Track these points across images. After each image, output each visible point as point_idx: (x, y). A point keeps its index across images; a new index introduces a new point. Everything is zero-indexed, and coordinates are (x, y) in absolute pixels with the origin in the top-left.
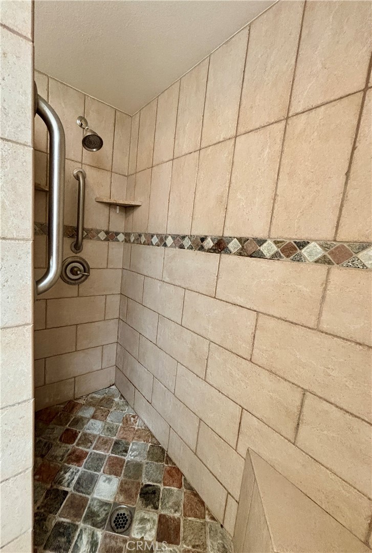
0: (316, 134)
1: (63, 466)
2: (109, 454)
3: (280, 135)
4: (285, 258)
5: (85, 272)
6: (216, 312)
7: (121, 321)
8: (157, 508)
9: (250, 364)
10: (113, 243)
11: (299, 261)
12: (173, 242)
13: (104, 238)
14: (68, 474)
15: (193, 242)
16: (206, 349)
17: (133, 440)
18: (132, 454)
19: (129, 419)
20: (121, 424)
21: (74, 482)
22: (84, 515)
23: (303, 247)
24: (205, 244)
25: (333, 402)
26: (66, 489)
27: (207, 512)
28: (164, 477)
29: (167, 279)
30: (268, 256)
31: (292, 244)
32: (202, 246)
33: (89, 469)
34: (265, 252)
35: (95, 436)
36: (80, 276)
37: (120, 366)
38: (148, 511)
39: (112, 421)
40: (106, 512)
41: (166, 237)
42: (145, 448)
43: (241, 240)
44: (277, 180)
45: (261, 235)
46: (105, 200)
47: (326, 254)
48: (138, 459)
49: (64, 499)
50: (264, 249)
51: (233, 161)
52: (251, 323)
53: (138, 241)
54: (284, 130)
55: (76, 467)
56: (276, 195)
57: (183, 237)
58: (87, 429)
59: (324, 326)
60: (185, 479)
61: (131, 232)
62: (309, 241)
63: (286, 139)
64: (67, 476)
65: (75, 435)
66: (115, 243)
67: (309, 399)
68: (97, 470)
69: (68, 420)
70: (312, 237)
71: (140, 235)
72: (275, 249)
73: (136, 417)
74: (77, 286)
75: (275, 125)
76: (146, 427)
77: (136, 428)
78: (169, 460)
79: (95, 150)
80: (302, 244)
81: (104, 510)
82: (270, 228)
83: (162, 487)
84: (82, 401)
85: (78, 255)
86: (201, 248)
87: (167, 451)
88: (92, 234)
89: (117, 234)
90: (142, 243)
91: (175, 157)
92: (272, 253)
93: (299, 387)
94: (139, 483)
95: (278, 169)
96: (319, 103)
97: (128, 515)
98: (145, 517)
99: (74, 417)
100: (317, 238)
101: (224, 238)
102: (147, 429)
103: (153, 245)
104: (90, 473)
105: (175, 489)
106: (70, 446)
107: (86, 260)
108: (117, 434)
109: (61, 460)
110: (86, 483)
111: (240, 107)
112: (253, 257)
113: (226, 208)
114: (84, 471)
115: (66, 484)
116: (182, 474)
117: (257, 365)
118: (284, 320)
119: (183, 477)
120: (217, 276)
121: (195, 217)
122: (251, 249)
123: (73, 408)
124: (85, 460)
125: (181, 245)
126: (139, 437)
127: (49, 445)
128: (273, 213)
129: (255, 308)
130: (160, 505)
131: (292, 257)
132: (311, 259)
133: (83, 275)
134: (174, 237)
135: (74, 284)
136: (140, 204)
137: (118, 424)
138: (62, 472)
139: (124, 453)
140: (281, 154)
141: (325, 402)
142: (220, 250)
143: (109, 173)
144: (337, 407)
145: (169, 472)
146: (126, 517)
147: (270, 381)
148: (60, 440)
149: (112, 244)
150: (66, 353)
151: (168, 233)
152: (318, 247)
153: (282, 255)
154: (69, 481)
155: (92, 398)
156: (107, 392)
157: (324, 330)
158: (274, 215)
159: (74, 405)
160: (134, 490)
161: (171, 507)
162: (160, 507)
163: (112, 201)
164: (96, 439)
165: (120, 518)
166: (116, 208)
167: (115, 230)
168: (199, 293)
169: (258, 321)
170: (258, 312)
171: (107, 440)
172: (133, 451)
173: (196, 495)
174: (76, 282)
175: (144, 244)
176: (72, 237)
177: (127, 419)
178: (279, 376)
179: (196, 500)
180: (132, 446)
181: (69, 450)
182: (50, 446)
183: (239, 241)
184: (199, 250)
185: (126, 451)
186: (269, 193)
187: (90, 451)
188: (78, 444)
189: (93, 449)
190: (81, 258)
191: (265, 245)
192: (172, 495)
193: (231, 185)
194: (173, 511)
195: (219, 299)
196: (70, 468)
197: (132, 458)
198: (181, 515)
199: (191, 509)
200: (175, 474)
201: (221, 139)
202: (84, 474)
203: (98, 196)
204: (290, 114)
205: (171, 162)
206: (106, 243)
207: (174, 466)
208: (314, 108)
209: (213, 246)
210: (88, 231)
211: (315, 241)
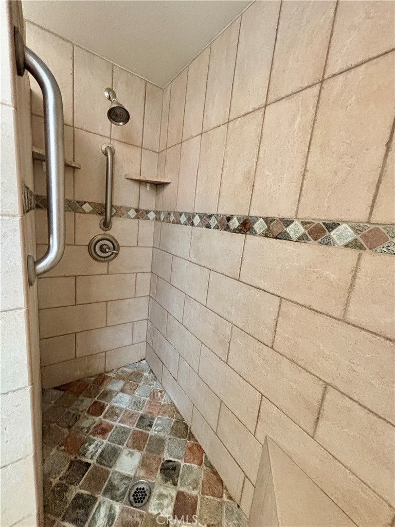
0: (354, 98)
1: (89, 438)
2: (134, 427)
3: (312, 102)
4: (312, 240)
5: (114, 250)
6: (239, 295)
7: (151, 299)
8: (175, 484)
9: (271, 351)
10: (144, 221)
11: (327, 244)
12: (200, 220)
13: (134, 216)
14: (93, 446)
15: (219, 222)
16: (229, 332)
17: (158, 415)
18: (157, 429)
19: (156, 394)
20: (148, 399)
21: (97, 454)
22: (104, 488)
23: (333, 229)
24: (231, 224)
25: (356, 400)
26: (89, 461)
27: (225, 491)
28: (185, 453)
29: (193, 260)
30: (294, 237)
31: (321, 225)
32: (228, 225)
33: (113, 442)
34: (292, 234)
35: (121, 410)
36: (110, 253)
37: (150, 342)
38: (167, 487)
39: (139, 395)
40: (126, 486)
41: (194, 216)
42: (169, 423)
43: (267, 220)
44: (308, 153)
45: (288, 215)
46: (134, 177)
47: (358, 237)
48: (162, 434)
49: (86, 471)
50: (290, 230)
51: (262, 133)
52: (274, 309)
53: (167, 220)
54: (318, 95)
55: (101, 439)
56: (305, 170)
57: (210, 216)
58: (115, 403)
59: (351, 318)
60: (206, 457)
61: (161, 210)
62: (340, 223)
63: (320, 105)
64: (91, 448)
65: (102, 408)
66: (146, 222)
67: (331, 394)
68: (121, 443)
69: (98, 392)
70: (344, 218)
71: (169, 214)
72: (302, 230)
73: (164, 392)
74: (107, 263)
75: (308, 89)
76: (172, 402)
77: (163, 403)
78: (191, 437)
79: (121, 124)
80: (331, 226)
81: (124, 484)
82: (298, 208)
83: (182, 463)
84: (111, 375)
85: (107, 232)
86: (227, 228)
87: (190, 428)
88: (121, 212)
89: (148, 212)
90: (171, 221)
91: (204, 131)
92: (299, 234)
93: (321, 379)
94: (160, 459)
95: (309, 141)
96: (360, 60)
97: (147, 490)
98: (164, 493)
99: (103, 390)
100: (348, 220)
101: (250, 218)
102: (172, 405)
103: (181, 224)
104: (114, 446)
105: (196, 466)
106: (97, 419)
107: (116, 237)
108: (143, 408)
109: (87, 432)
110: (110, 456)
111: (271, 72)
112: (279, 239)
113: (253, 186)
114: (109, 444)
115: (90, 456)
116: (203, 452)
117: (278, 352)
118: (308, 308)
119: (204, 455)
120: (242, 258)
121: (222, 194)
122: (276, 230)
123: (103, 381)
124: (110, 433)
125: (207, 225)
126: (164, 412)
127: (77, 416)
128: (301, 191)
129: (278, 293)
130: (179, 481)
131: (320, 240)
132: (341, 243)
133: (113, 253)
134: (201, 216)
135: (104, 261)
136: (170, 181)
137: (145, 398)
138: (87, 444)
139: (149, 428)
140: (314, 124)
141: (347, 399)
142: (245, 231)
143: (139, 150)
144: (360, 405)
145: (190, 449)
146: (145, 492)
147: (291, 370)
148: (88, 412)
149: (142, 222)
150: (96, 329)
151: (196, 212)
152: (349, 229)
153: (309, 237)
154: (93, 453)
155: (122, 372)
156: (137, 366)
157: (350, 321)
158: (303, 193)
159: (105, 377)
160: (155, 466)
161: (190, 484)
162: (179, 484)
163: (142, 178)
164: (123, 413)
165: (139, 492)
166: (146, 186)
167: (145, 208)
168: (223, 274)
169: (281, 307)
170: (281, 298)
171: (133, 414)
172: (157, 425)
173: (216, 473)
174: (106, 259)
175: (173, 222)
176: (101, 214)
177: (154, 394)
178: (300, 366)
179: (215, 478)
180: (157, 421)
181: (95, 422)
182: (78, 418)
183: (265, 222)
184: (225, 230)
185: (150, 426)
186: (299, 169)
187: (116, 424)
188: (105, 417)
189: (119, 422)
190: (111, 236)
191: (292, 226)
192: (192, 472)
193: (259, 161)
194: (191, 488)
195: (243, 282)
196: (94, 440)
197: (156, 433)
198: (199, 492)
199: (210, 488)
200: (197, 451)
201: (251, 110)
202: (108, 446)
203: (128, 173)
204: (326, 77)
205: (200, 136)
206: (137, 221)
207: (196, 443)
208: (353, 68)
209: (239, 226)
210: (118, 208)
211: (347, 222)
